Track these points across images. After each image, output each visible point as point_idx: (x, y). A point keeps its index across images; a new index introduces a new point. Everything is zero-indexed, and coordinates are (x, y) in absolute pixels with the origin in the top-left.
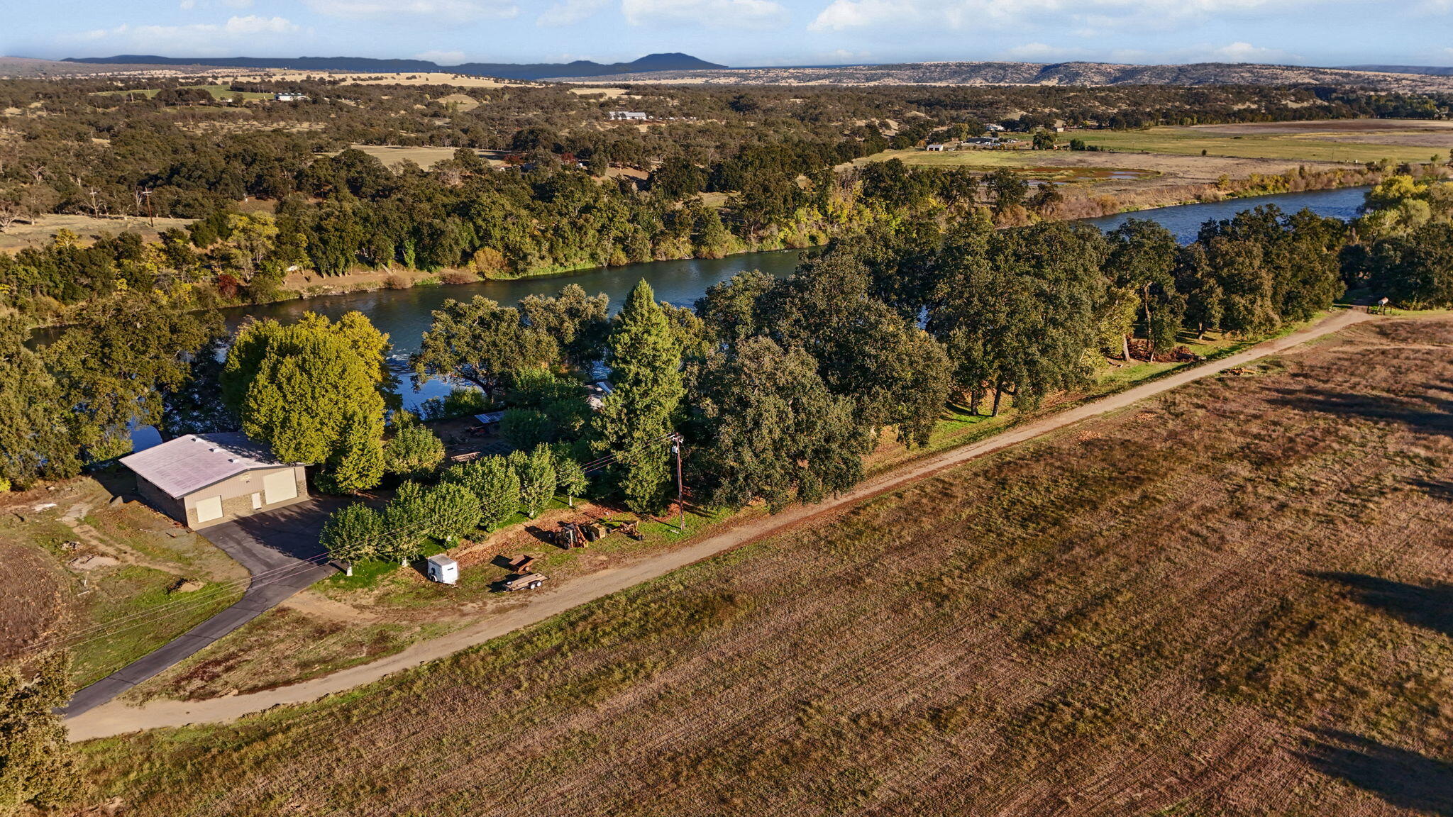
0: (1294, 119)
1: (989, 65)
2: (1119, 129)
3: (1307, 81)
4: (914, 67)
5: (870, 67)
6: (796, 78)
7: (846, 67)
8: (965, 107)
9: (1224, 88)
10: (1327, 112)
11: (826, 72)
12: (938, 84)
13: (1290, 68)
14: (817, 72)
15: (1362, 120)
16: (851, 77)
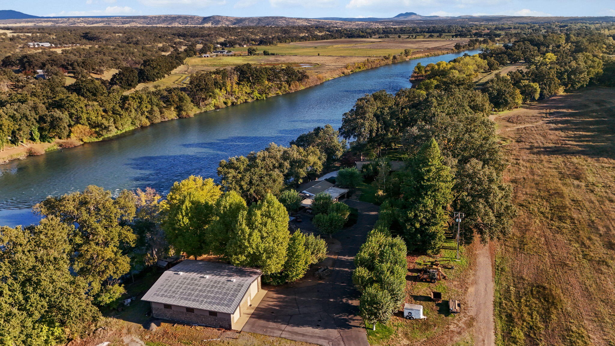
0: (322, 39)
1: (179, 17)
2: (267, 45)
3: (306, 24)
4: (144, 17)
5: (123, 17)
6: (85, 22)
7: (110, 17)
8: (197, 36)
9: (293, 27)
10: (332, 37)
11: (100, 19)
12: (158, 25)
13: (299, 19)
14: (96, 19)
15: (343, 39)
16: (114, 22)
